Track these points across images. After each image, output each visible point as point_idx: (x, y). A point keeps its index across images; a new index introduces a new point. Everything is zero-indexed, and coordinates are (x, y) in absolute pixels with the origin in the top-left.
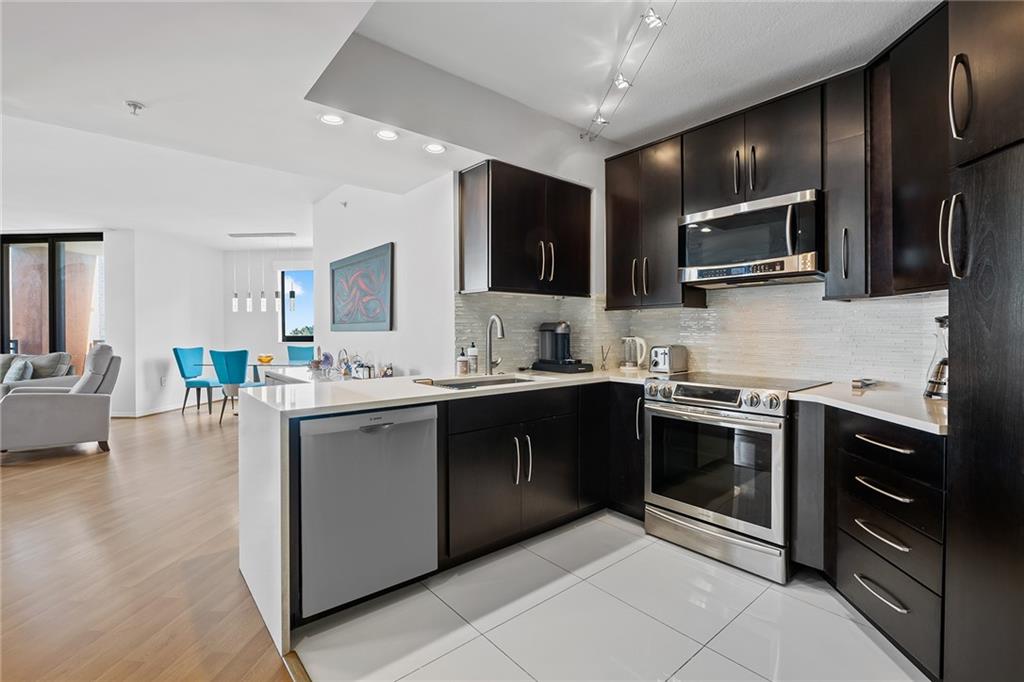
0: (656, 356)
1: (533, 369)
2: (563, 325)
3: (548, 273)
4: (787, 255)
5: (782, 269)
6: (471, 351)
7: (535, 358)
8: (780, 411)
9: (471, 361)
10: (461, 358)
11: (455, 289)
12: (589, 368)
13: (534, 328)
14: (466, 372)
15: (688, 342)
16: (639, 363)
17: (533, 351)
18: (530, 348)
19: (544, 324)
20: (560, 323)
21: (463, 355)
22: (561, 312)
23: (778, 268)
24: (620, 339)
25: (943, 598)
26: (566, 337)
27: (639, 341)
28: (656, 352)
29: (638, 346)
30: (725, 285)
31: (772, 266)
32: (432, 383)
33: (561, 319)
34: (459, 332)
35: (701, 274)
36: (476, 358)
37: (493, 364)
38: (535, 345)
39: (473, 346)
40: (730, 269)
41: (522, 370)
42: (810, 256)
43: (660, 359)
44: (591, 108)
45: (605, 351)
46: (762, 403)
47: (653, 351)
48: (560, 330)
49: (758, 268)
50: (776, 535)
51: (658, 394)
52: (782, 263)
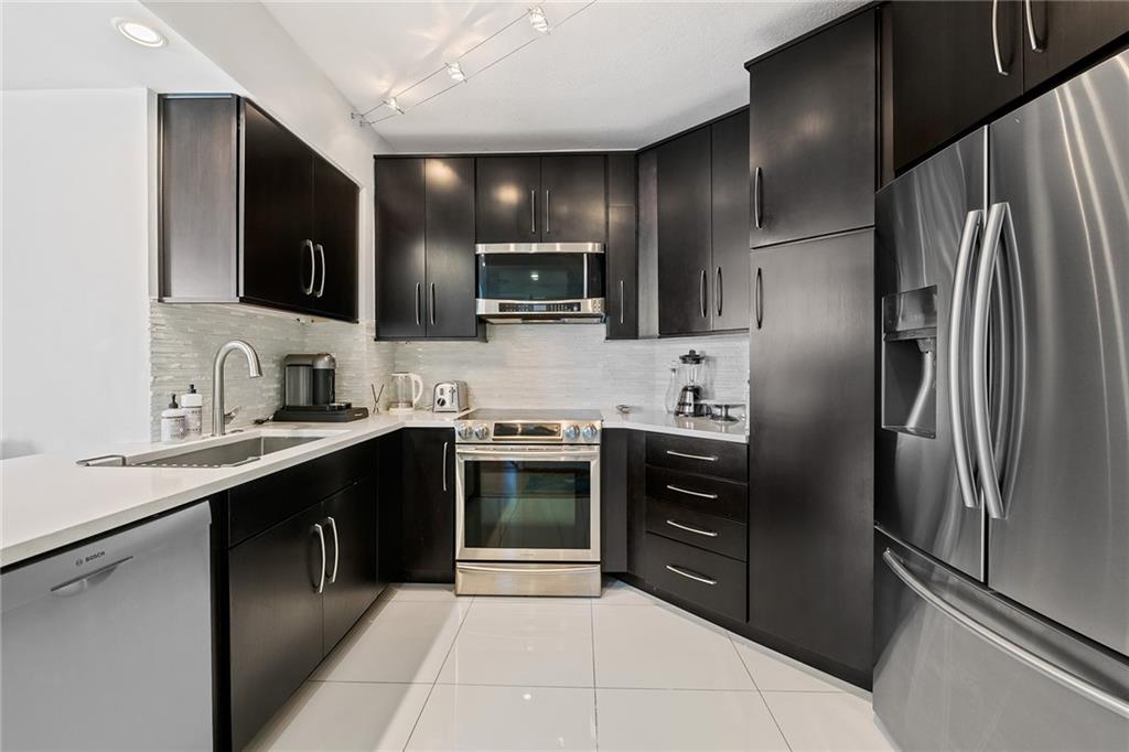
0: (442, 394)
1: (274, 420)
2: (326, 359)
3: (317, 287)
4: (582, 298)
5: (579, 310)
6: (186, 400)
7: (276, 404)
8: (597, 440)
9: (189, 416)
10: (173, 412)
11: (150, 294)
12: (364, 413)
13: (274, 362)
14: (183, 435)
15: (466, 378)
16: (415, 401)
17: (273, 394)
18: (269, 390)
19: (290, 357)
20: (320, 356)
21: (175, 406)
22: (307, 340)
23: (575, 308)
24: (386, 375)
25: (748, 562)
26: (330, 373)
27: (414, 377)
28: (442, 390)
29: (413, 384)
30: (519, 320)
31: (570, 306)
32: (124, 462)
33: (323, 351)
34: (157, 368)
35: (502, 307)
36: (199, 410)
37: (226, 418)
38: (276, 386)
39: (194, 392)
40: (532, 305)
41: (259, 422)
42: (598, 301)
43: (447, 397)
44: (381, 86)
45: (377, 391)
46: (581, 435)
47: (438, 389)
48: (322, 364)
49: (557, 307)
50: (594, 553)
51: (474, 435)
52: (579, 304)
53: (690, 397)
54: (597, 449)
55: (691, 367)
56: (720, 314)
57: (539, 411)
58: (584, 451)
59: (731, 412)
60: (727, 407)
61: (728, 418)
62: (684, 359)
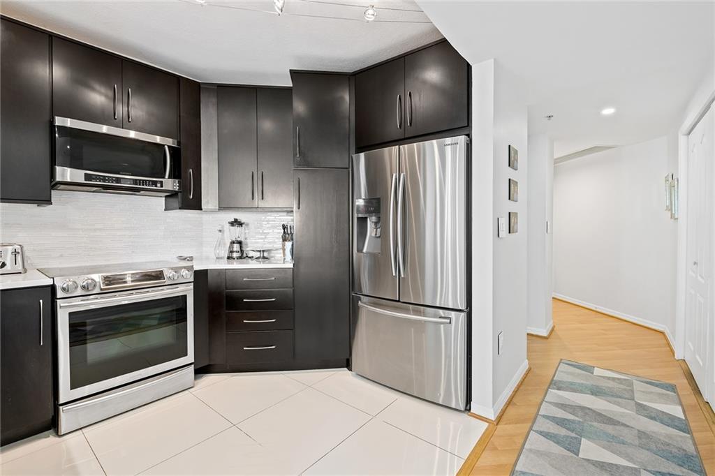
4: (164, 178)
5: (162, 186)
23: (159, 185)
31: (155, 183)
35: (87, 177)
40: (120, 179)
42: (177, 181)
49: (144, 182)
50: (190, 358)
51: (79, 288)
52: (161, 183)
53: (236, 247)
54: (192, 286)
55: (237, 229)
56: (263, 199)
57: (106, 266)
58: (182, 288)
59: (266, 254)
60: (263, 251)
61: (264, 258)
62: (232, 224)
